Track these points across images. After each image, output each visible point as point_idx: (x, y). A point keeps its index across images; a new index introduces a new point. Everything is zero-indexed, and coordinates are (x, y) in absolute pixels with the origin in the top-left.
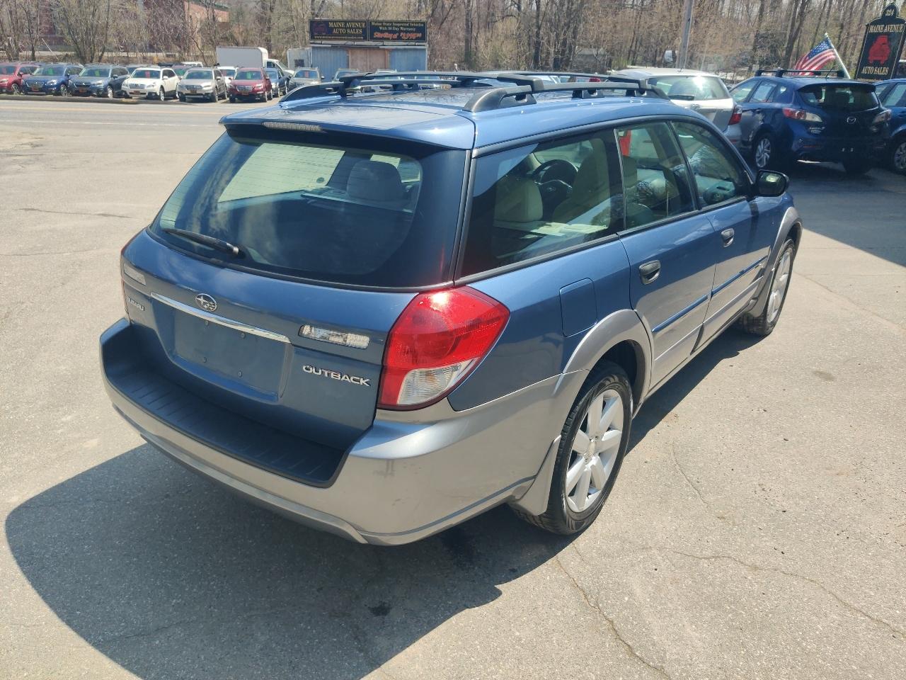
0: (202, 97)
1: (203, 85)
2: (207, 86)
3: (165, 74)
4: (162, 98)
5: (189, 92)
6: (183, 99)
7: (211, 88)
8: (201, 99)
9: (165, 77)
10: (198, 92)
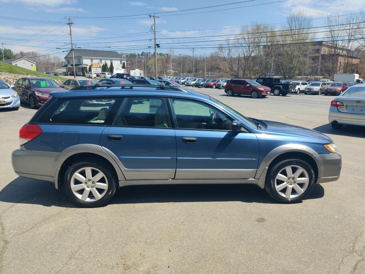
0: (313, 93)
1: (314, 88)
2: (316, 88)
3: (302, 84)
4: (298, 92)
5: (308, 91)
6: (306, 93)
7: (318, 89)
8: (312, 93)
9: (302, 85)
10: (312, 91)
